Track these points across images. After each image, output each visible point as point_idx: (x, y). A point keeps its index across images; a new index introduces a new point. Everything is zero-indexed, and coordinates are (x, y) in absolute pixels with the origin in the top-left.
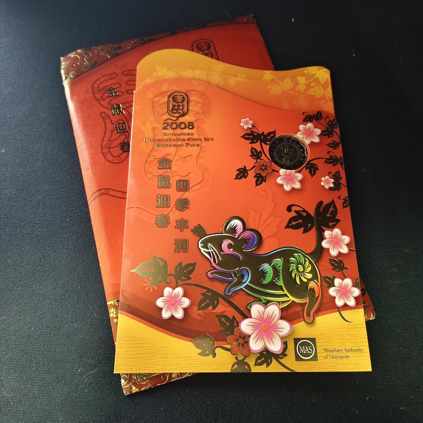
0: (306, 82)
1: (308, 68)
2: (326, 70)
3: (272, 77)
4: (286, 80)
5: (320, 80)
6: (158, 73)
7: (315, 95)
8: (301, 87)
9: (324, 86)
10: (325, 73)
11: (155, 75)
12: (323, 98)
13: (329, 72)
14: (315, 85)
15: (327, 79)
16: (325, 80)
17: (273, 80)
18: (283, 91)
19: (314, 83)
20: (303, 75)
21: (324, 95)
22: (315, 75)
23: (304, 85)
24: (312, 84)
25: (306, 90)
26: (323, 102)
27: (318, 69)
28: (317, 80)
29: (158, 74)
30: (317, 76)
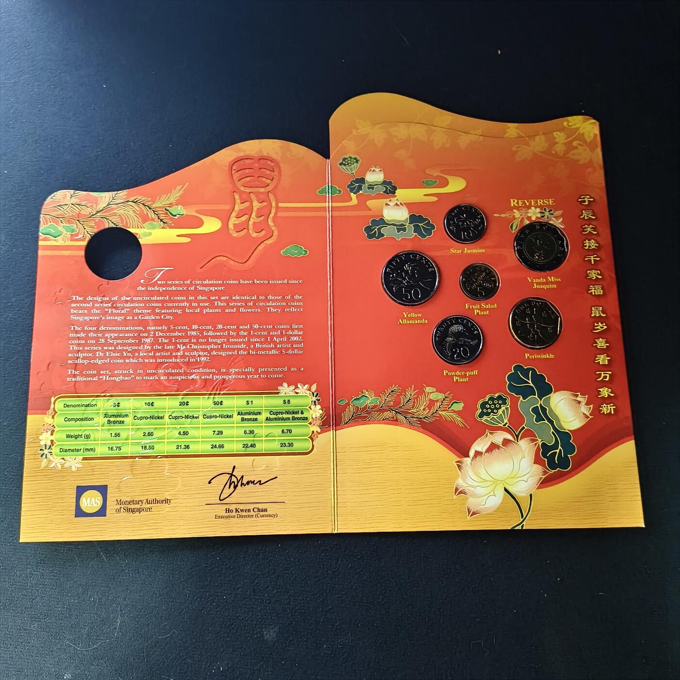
0: (567, 141)
1: (569, 118)
2: (594, 121)
3: (518, 133)
4: (537, 138)
5: (586, 136)
6: (358, 131)
7: (579, 160)
8: (560, 149)
9: (591, 146)
10: (591, 126)
11: (354, 133)
12: (590, 164)
13: (598, 123)
14: (579, 144)
15: (596, 135)
16: (592, 136)
17: (519, 137)
18: (535, 154)
19: (578, 142)
20: (562, 129)
21: (591, 160)
22: (578, 129)
23: (563, 146)
24: (575, 143)
25: (566, 152)
26: (590, 170)
27: (582, 120)
28: (581, 137)
29: (359, 133)
30: (581, 131)
